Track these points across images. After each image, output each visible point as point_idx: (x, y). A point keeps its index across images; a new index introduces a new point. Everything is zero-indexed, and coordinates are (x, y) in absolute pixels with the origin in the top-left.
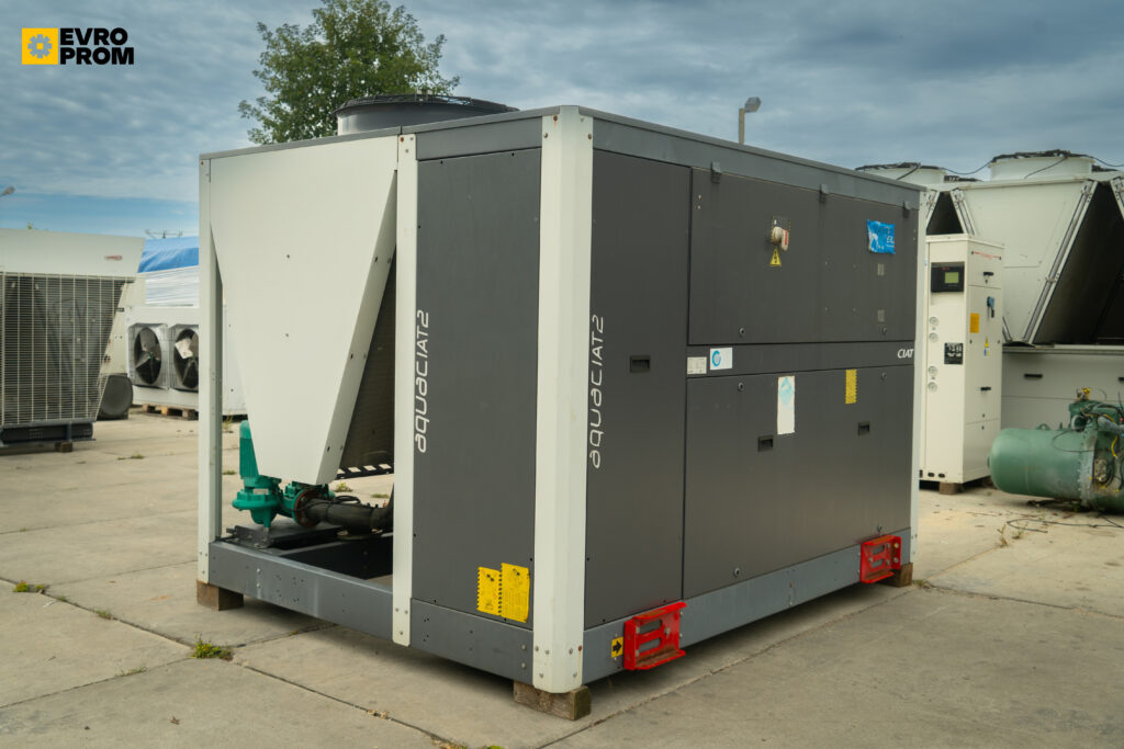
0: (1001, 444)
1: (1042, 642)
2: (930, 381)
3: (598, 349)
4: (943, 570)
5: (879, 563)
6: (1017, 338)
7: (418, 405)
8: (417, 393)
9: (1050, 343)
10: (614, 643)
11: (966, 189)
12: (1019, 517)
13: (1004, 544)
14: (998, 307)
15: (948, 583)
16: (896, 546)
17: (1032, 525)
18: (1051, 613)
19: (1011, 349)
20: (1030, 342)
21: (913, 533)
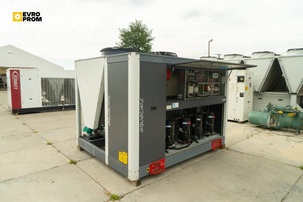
0: (251, 115)
1: (250, 167)
2: (237, 100)
3: (142, 106)
4: (233, 145)
5: (217, 145)
6: (257, 91)
7: (109, 116)
8: (108, 113)
9: (264, 92)
10: (147, 169)
11: (247, 60)
12: (253, 130)
13: (248, 138)
14: (252, 85)
15: (233, 148)
16: (221, 141)
17: (255, 132)
18: (254, 158)
19: (255, 93)
20: (259, 92)
21: (225, 138)
